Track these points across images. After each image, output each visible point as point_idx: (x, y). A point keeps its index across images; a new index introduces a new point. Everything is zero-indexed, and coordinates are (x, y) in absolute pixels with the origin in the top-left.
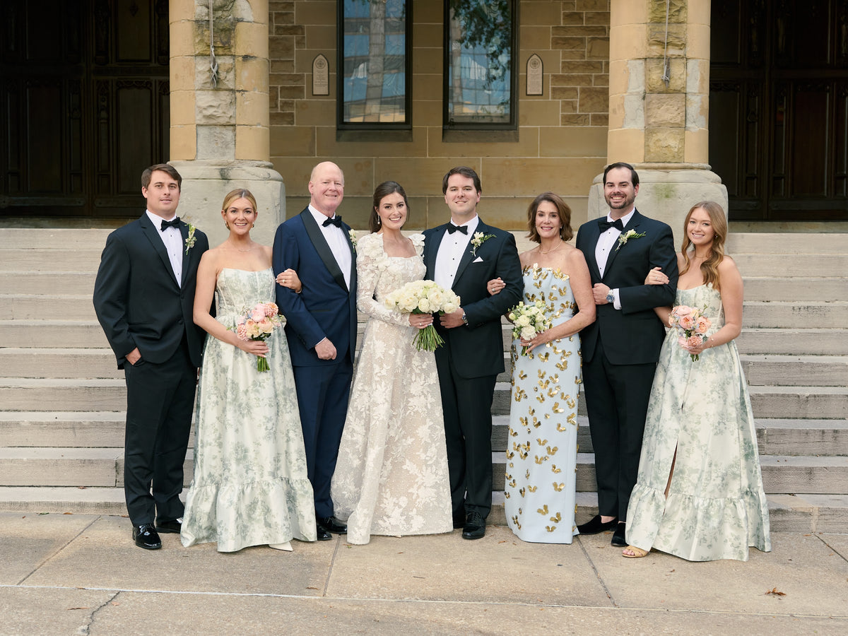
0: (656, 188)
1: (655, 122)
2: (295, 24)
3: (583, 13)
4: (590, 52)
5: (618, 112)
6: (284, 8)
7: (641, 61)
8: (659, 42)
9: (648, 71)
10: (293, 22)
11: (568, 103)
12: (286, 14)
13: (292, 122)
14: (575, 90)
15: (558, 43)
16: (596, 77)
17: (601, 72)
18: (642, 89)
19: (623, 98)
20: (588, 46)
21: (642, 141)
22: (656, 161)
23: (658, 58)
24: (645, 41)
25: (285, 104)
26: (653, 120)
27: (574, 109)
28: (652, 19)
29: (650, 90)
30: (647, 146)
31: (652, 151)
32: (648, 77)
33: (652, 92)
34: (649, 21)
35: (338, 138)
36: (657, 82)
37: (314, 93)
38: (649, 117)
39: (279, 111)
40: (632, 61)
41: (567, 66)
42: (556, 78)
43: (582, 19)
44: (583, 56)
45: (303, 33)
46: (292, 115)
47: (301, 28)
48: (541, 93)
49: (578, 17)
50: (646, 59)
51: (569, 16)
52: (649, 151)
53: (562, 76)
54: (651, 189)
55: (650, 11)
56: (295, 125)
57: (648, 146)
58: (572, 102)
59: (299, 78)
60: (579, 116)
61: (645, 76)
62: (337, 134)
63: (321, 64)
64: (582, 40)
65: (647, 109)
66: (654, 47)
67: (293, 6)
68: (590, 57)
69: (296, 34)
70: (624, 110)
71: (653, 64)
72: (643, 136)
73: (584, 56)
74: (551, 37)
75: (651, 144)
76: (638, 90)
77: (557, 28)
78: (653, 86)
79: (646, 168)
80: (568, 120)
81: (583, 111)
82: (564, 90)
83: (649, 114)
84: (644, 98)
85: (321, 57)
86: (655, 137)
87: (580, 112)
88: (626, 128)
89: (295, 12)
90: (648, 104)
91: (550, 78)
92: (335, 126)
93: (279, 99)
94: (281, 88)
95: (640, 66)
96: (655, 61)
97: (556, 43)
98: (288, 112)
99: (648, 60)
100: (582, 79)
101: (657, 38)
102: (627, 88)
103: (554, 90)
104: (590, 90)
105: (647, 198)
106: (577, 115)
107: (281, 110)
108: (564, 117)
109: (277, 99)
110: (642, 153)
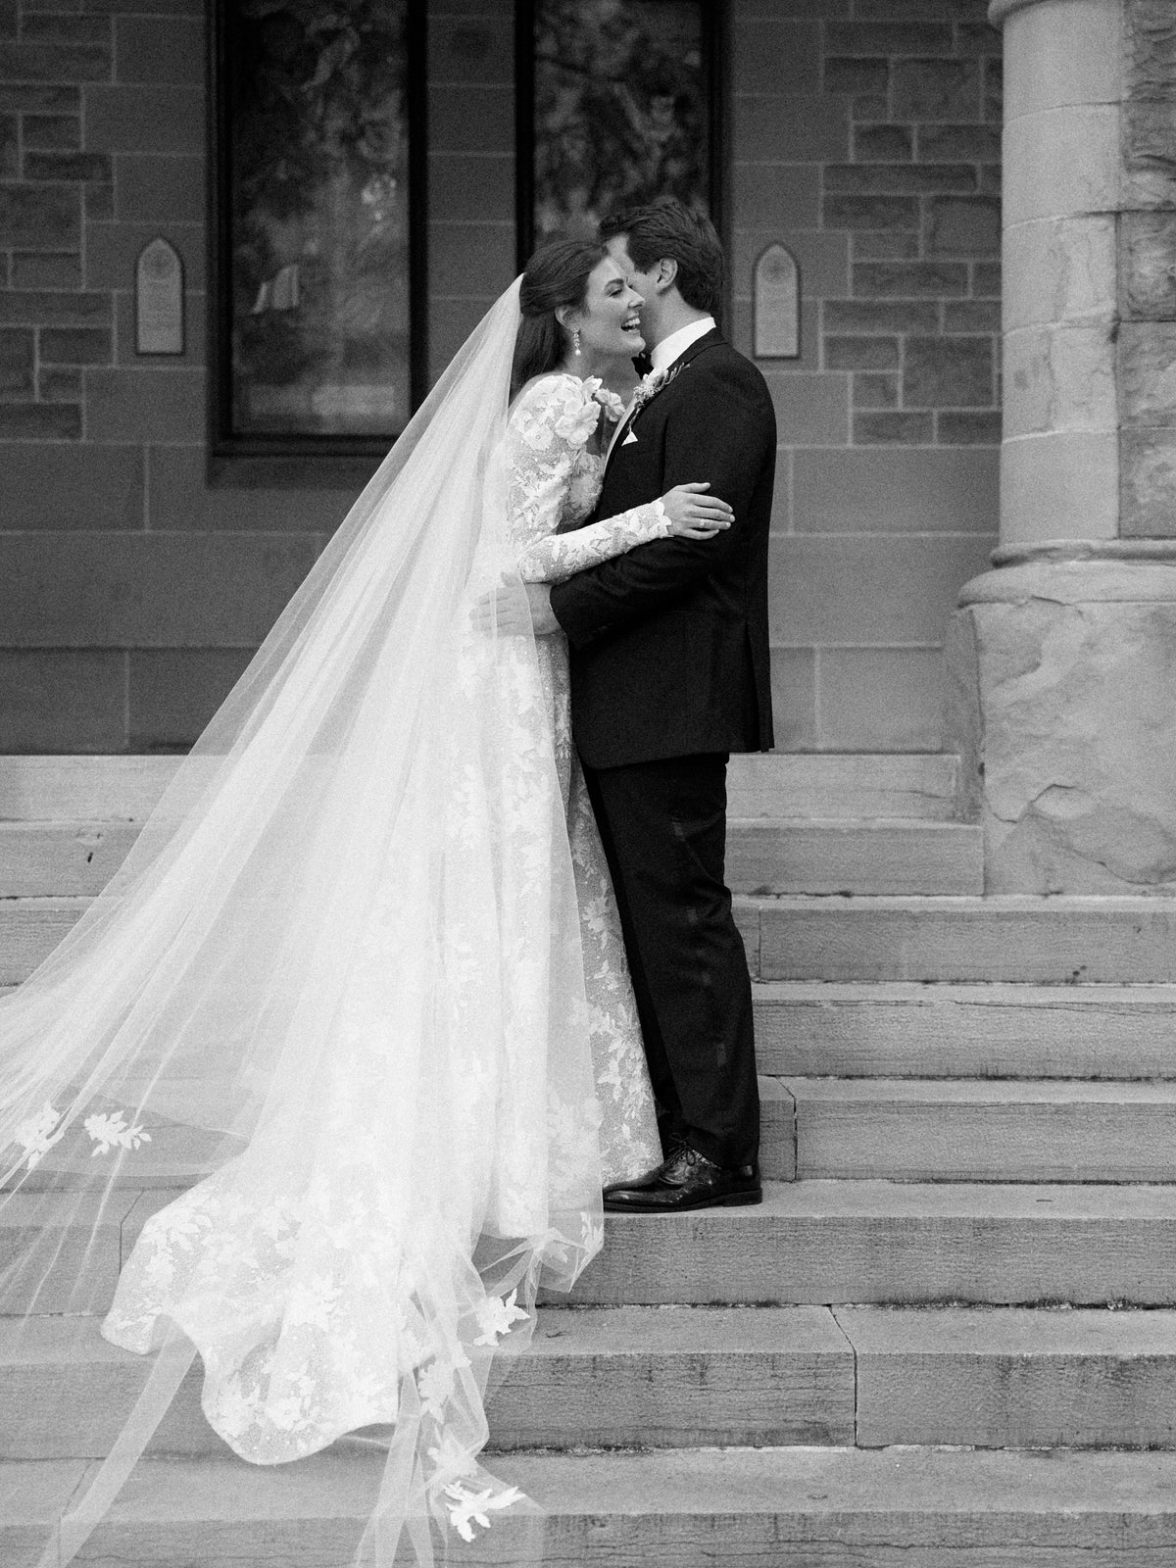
0: (1157, 617)
1: (1148, 411)
2: (83, 148)
3: (909, 128)
4: (932, 236)
5: (1030, 379)
6: (49, 102)
7: (1102, 222)
8: (1159, 158)
9: (1123, 253)
10: (77, 145)
11: (869, 381)
12: (56, 120)
13: (74, 432)
14: (892, 343)
15: (840, 213)
16: (952, 308)
17: (965, 293)
18: (1108, 307)
19: (1048, 336)
20: (925, 218)
21: (1111, 471)
22: (1157, 532)
23: (1158, 211)
24: (1115, 157)
25: (54, 379)
26: (1143, 405)
27: (890, 397)
28: (1136, 90)
29: (1134, 312)
30: (1125, 485)
31: (1142, 501)
32: (1125, 270)
33: (1138, 316)
34: (1125, 95)
35: (213, 478)
36: (1157, 285)
37: (143, 347)
38: (1129, 394)
39: (37, 399)
40: (1076, 222)
41: (867, 275)
42: (838, 311)
43: (909, 147)
44: (911, 249)
45: (108, 176)
46: (74, 411)
47: (102, 161)
48: (793, 351)
49: (898, 137)
50: (1117, 214)
51: (872, 137)
52: (1134, 501)
53: (853, 305)
54: (1144, 620)
55: (1131, 64)
56: (83, 440)
57: (1130, 485)
58: (883, 379)
59: (97, 304)
60: (902, 418)
61: (1117, 266)
62: (209, 467)
63: (159, 266)
64: (908, 205)
65: (1124, 371)
66: (1145, 178)
67: (78, 97)
68: (933, 250)
69: (84, 177)
70: (1052, 373)
71: (1141, 232)
72: (1111, 452)
73: (916, 248)
74: (822, 193)
75: (1140, 480)
76: (1094, 312)
77: (837, 170)
78: (1142, 298)
79: (1127, 556)
80: (875, 428)
81: (915, 403)
82: (860, 346)
83: (1132, 387)
84: (1114, 336)
85: (160, 244)
86: (1152, 459)
87: (906, 403)
88: (1059, 430)
89: (82, 115)
90: (1127, 356)
91: (821, 310)
92: (201, 443)
93: (38, 364)
94: (43, 332)
95: (1099, 237)
96: (1147, 219)
97: (836, 211)
98: (63, 401)
99: (1125, 218)
100: (911, 313)
101: (1150, 147)
102: (1059, 307)
103: (832, 344)
104: (932, 345)
105: (1131, 649)
106: (897, 415)
107: (44, 396)
108: (861, 420)
109: (30, 363)
110: (1110, 508)
